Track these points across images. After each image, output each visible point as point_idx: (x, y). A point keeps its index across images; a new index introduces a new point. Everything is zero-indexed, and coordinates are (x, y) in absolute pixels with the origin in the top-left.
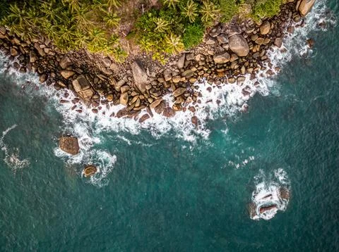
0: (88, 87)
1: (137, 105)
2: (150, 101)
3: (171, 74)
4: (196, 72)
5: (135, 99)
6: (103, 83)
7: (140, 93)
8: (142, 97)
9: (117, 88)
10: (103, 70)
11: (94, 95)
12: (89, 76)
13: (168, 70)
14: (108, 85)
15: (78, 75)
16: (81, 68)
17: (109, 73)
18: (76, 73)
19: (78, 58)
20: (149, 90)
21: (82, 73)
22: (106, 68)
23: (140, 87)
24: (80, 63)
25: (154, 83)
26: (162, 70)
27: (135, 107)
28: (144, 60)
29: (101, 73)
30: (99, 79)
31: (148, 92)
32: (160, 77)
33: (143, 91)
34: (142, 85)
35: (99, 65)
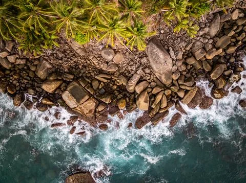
0: (87, 97)
1: (164, 105)
2: (181, 94)
3: (204, 48)
4: (233, 37)
5: (159, 97)
6: (106, 86)
7: (165, 87)
8: (168, 92)
9: (131, 89)
10: (104, 67)
11: (97, 106)
12: (84, 81)
13: (198, 43)
14: (115, 87)
15: (68, 83)
16: (70, 73)
17: (113, 70)
18: (64, 81)
19: (61, 59)
20: (177, 80)
21: (73, 80)
22: (107, 63)
23: (163, 79)
24: (65, 66)
25: (183, 68)
26: (190, 46)
27: (160, 109)
28: (161, 37)
29: (101, 72)
30: (100, 82)
31: (175, 83)
32: (188, 57)
33: (168, 83)
34: (166, 74)
35: (95, 61)
